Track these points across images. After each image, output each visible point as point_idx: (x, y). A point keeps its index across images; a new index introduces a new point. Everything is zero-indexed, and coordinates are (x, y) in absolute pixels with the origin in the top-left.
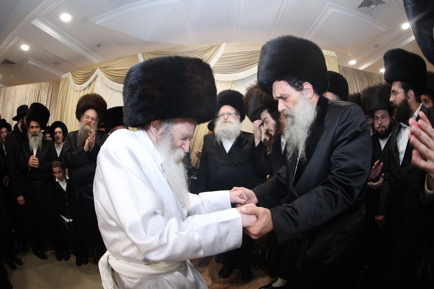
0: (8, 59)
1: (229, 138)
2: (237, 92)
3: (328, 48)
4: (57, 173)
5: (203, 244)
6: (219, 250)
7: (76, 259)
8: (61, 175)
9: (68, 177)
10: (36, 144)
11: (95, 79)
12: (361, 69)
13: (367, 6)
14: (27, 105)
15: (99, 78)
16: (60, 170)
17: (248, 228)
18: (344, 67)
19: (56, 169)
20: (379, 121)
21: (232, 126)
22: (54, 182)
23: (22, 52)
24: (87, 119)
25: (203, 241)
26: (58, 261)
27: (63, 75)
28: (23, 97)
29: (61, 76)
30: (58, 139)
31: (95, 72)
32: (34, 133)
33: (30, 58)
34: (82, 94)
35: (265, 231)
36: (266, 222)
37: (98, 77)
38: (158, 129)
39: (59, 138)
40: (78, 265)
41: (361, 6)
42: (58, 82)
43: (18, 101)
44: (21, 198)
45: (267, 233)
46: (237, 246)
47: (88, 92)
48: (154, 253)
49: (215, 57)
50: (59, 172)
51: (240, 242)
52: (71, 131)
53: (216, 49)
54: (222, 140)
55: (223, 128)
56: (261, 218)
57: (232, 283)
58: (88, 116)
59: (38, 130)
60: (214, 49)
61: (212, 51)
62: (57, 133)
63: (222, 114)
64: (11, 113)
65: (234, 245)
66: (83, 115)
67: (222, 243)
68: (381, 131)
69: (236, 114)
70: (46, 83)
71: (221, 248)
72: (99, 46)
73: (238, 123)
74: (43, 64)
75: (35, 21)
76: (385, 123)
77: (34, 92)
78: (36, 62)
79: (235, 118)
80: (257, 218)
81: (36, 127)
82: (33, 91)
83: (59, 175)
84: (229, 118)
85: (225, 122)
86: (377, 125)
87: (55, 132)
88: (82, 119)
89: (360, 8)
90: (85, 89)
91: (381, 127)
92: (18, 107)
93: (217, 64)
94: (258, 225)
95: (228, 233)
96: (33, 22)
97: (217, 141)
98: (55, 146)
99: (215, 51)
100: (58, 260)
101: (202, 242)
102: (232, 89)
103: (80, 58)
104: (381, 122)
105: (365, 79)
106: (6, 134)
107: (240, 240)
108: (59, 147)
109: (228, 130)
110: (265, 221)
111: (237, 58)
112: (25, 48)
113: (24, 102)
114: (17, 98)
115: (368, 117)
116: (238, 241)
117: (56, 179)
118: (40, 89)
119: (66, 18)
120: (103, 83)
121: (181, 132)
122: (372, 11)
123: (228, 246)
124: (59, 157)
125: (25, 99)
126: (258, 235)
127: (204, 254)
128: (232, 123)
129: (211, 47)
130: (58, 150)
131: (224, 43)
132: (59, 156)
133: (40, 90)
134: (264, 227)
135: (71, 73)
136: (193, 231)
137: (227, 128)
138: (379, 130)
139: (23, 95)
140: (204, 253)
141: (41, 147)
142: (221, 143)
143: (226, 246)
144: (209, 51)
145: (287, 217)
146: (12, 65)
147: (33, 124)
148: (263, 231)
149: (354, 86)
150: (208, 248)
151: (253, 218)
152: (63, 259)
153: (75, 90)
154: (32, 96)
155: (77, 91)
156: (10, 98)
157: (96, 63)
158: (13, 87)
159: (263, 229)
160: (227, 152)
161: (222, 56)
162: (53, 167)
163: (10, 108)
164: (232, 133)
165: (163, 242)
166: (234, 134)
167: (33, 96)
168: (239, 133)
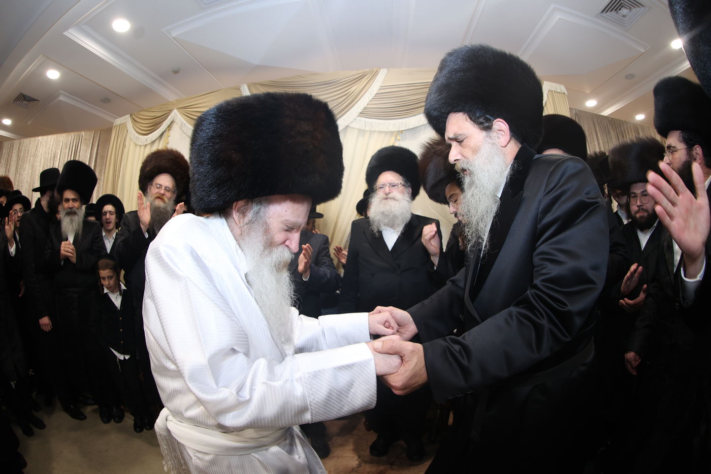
0: (25, 93)
1: (392, 226)
2: (406, 149)
3: (553, 79)
4: (107, 279)
5: (309, 403)
6: (337, 413)
7: (135, 420)
8: (112, 282)
9: (125, 285)
10: (72, 228)
11: (170, 127)
12: (606, 115)
13: (615, 10)
14: (57, 167)
15: (177, 124)
16: (111, 274)
17: (385, 377)
18: (578, 110)
19: (104, 273)
20: (638, 201)
21: (398, 205)
22: (102, 293)
23: (49, 82)
24: (157, 190)
25: (309, 397)
26: (103, 424)
27: (117, 120)
28: (50, 156)
29: (112, 121)
30: (108, 225)
31: (171, 115)
32: (70, 210)
33: (60, 91)
34: (148, 151)
35: (416, 383)
36: (417, 367)
37: (175, 123)
38: (244, 214)
39: (110, 223)
40: (138, 430)
41: (606, 11)
42: (109, 131)
43: (42, 161)
44: (45, 321)
45: (419, 385)
46: (368, 406)
47: (160, 146)
48: (231, 414)
49: (368, 91)
50: (110, 278)
51: (374, 400)
52: (129, 211)
53: (369, 78)
54: (381, 229)
55: (382, 209)
56: (409, 361)
57: (392, 464)
58: (160, 185)
59: (77, 204)
60: (368, 78)
61: (364, 82)
62: (106, 214)
63: (382, 186)
64: (29, 181)
65: (363, 404)
66: (152, 184)
67: (341, 401)
68: (641, 217)
69: (403, 185)
70: (88, 133)
71: (341, 408)
72: (176, 72)
73: (408, 201)
74: (83, 101)
75: (69, 31)
76: (648, 205)
77: (68, 148)
78: (70, 98)
79: (402, 193)
80: (402, 360)
81: (74, 200)
82: (66, 146)
83: (108, 282)
84: (392, 192)
85: (386, 199)
86: (634, 208)
87: (103, 211)
88: (148, 190)
89: (604, 14)
90: (153, 142)
91: (641, 212)
92: (41, 172)
93: (372, 103)
94: (403, 372)
95: (352, 385)
96: (66, 32)
97: (373, 231)
98: (102, 236)
99: (369, 81)
100: (105, 422)
101: (307, 398)
102: (397, 144)
103: (145, 92)
104: (641, 202)
105: (611, 131)
106: (22, 214)
107: (373, 396)
108: (109, 238)
109: (391, 212)
110: (416, 365)
111: (405, 93)
112: (53, 74)
113: (52, 163)
114: (40, 157)
115: (620, 193)
116: (370, 398)
117: (104, 289)
118: (78, 141)
119: (121, 26)
120: (184, 133)
121: (282, 219)
122: (622, 18)
123: (353, 405)
124: (108, 253)
125: (52, 159)
126: (404, 387)
127: (312, 419)
128: (397, 200)
129: (360, 75)
130: (108, 241)
131: (383, 68)
132: (109, 251)
133: (78, 144)
134: (414, 375)
135: (131, 116)
136: (292, 381)
137: (389, 208)
138: (638, 216)
139: (50, 152)
140: (312, 416)
141: (80, 232)
142: (380, 233)
143: (348, 405)
144: (359, 81)
145: (451, 359)
146: (31, 102)
147: (69, 194)
148: (413, 381)
149: (594, 142)
150: (318, 409)
151: (395, 360)
152: (112, 420)
153: (136, 145)
154: (65, 154)
155: (141, 146)
156: (28, 156)
157: (171, 100)
158: (32, 139)
159: (411, 378)
160: (390, 248)
161: (380, 89)
162: (99, 269)
163: (28, 172)
164: (397, 218)
165: (243, 398)
166: (400, 218)
167: (67, 154)
168: (409, 217)
